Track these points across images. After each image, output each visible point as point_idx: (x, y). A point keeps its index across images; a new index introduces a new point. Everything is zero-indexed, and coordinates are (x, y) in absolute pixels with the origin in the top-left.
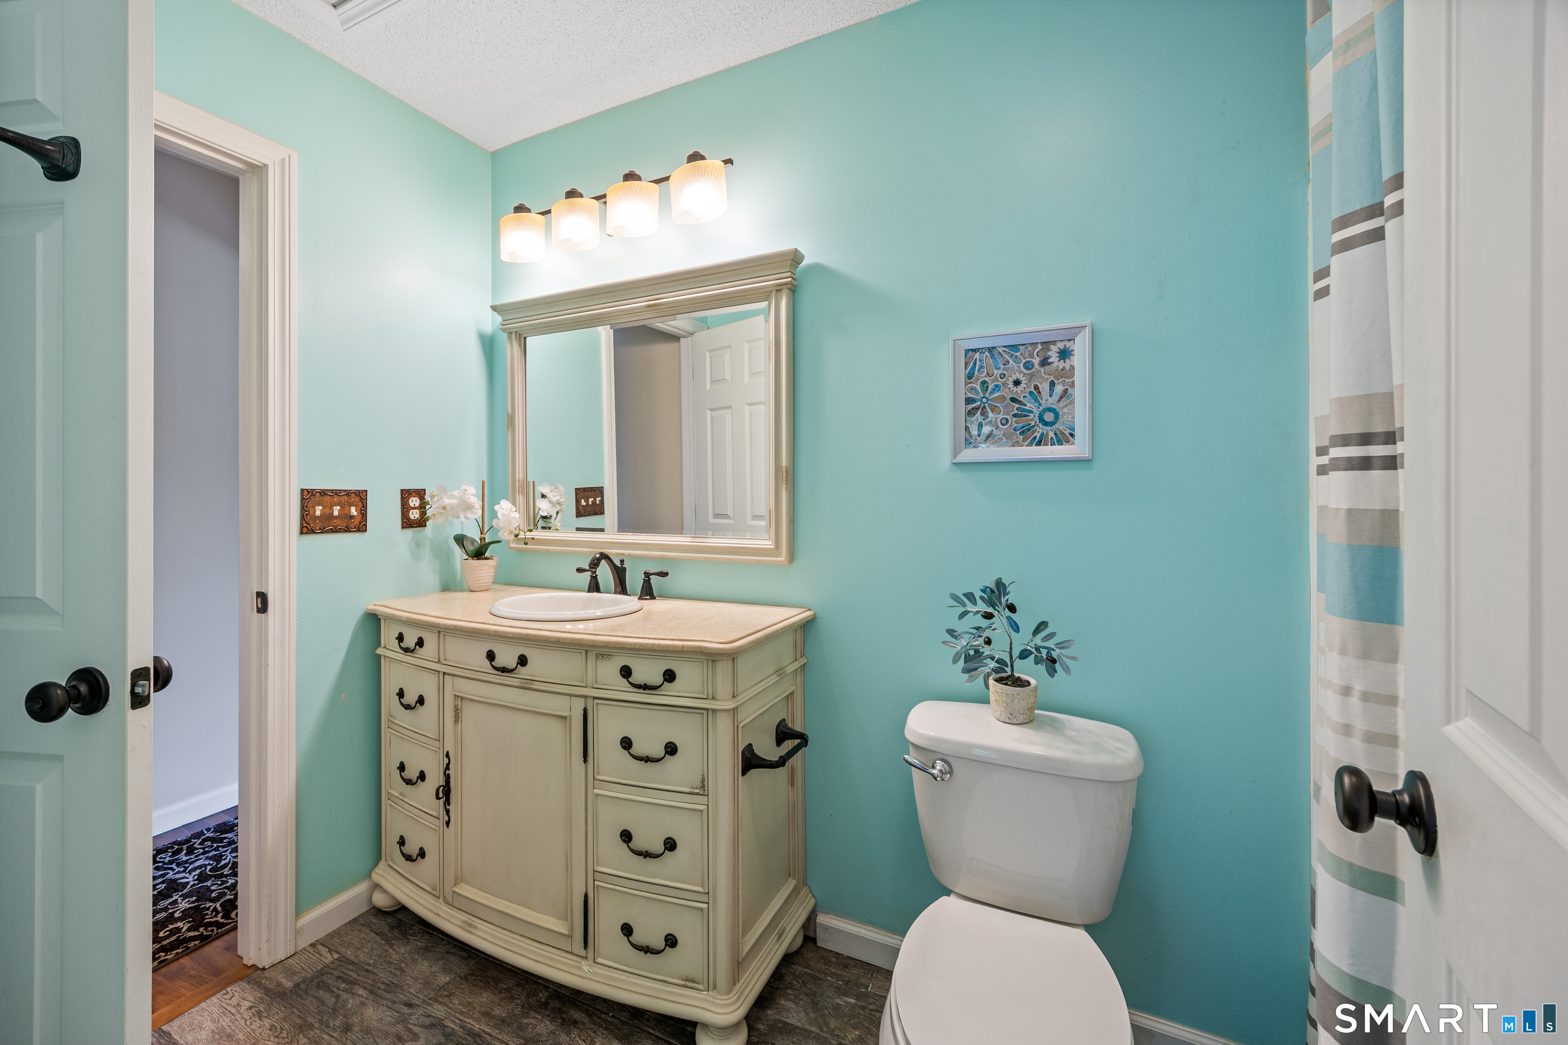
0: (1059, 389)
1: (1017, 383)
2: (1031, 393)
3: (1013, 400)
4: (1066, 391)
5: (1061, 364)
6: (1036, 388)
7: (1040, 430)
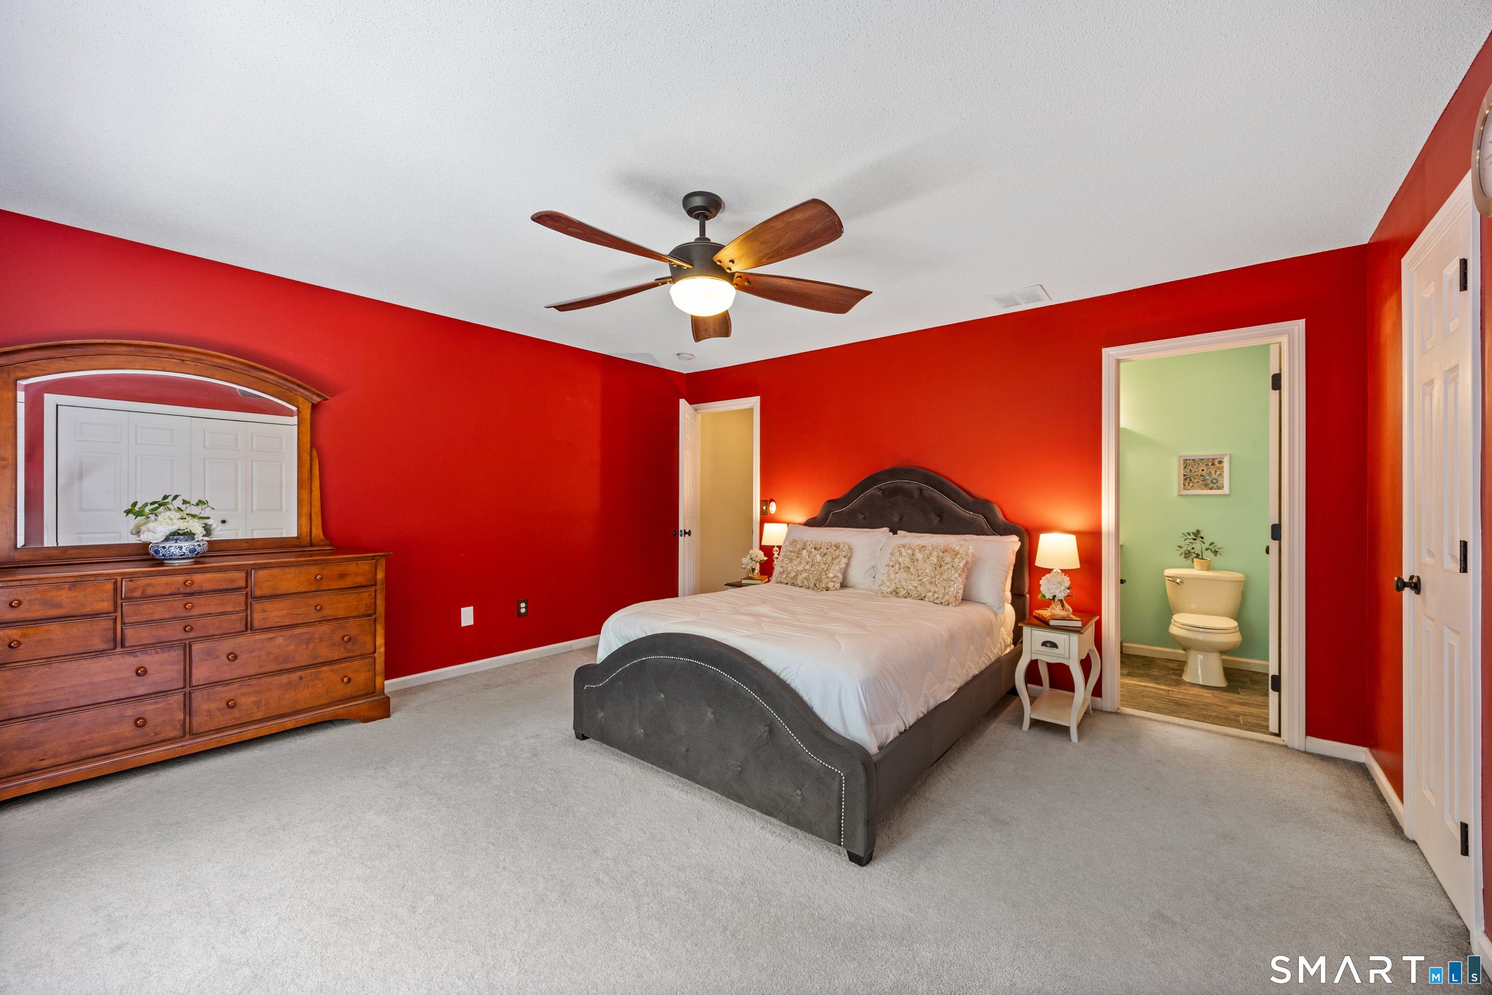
0: (1218, 473)
1: (1203, 470)
2: (1208, 474)
3: (1201, 475)
4: (1220, 474)
5: (1219, 465)
6: (1210, 472)
7: (1211, 485)
